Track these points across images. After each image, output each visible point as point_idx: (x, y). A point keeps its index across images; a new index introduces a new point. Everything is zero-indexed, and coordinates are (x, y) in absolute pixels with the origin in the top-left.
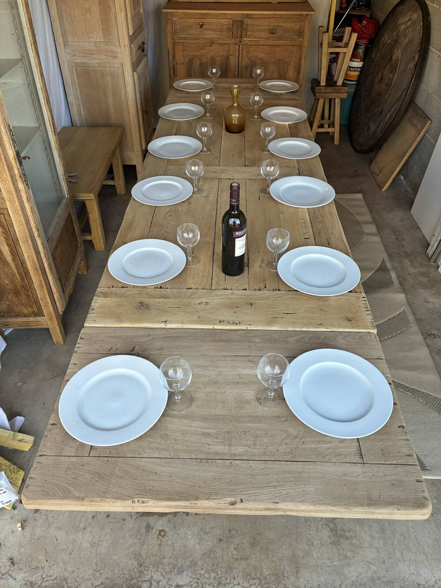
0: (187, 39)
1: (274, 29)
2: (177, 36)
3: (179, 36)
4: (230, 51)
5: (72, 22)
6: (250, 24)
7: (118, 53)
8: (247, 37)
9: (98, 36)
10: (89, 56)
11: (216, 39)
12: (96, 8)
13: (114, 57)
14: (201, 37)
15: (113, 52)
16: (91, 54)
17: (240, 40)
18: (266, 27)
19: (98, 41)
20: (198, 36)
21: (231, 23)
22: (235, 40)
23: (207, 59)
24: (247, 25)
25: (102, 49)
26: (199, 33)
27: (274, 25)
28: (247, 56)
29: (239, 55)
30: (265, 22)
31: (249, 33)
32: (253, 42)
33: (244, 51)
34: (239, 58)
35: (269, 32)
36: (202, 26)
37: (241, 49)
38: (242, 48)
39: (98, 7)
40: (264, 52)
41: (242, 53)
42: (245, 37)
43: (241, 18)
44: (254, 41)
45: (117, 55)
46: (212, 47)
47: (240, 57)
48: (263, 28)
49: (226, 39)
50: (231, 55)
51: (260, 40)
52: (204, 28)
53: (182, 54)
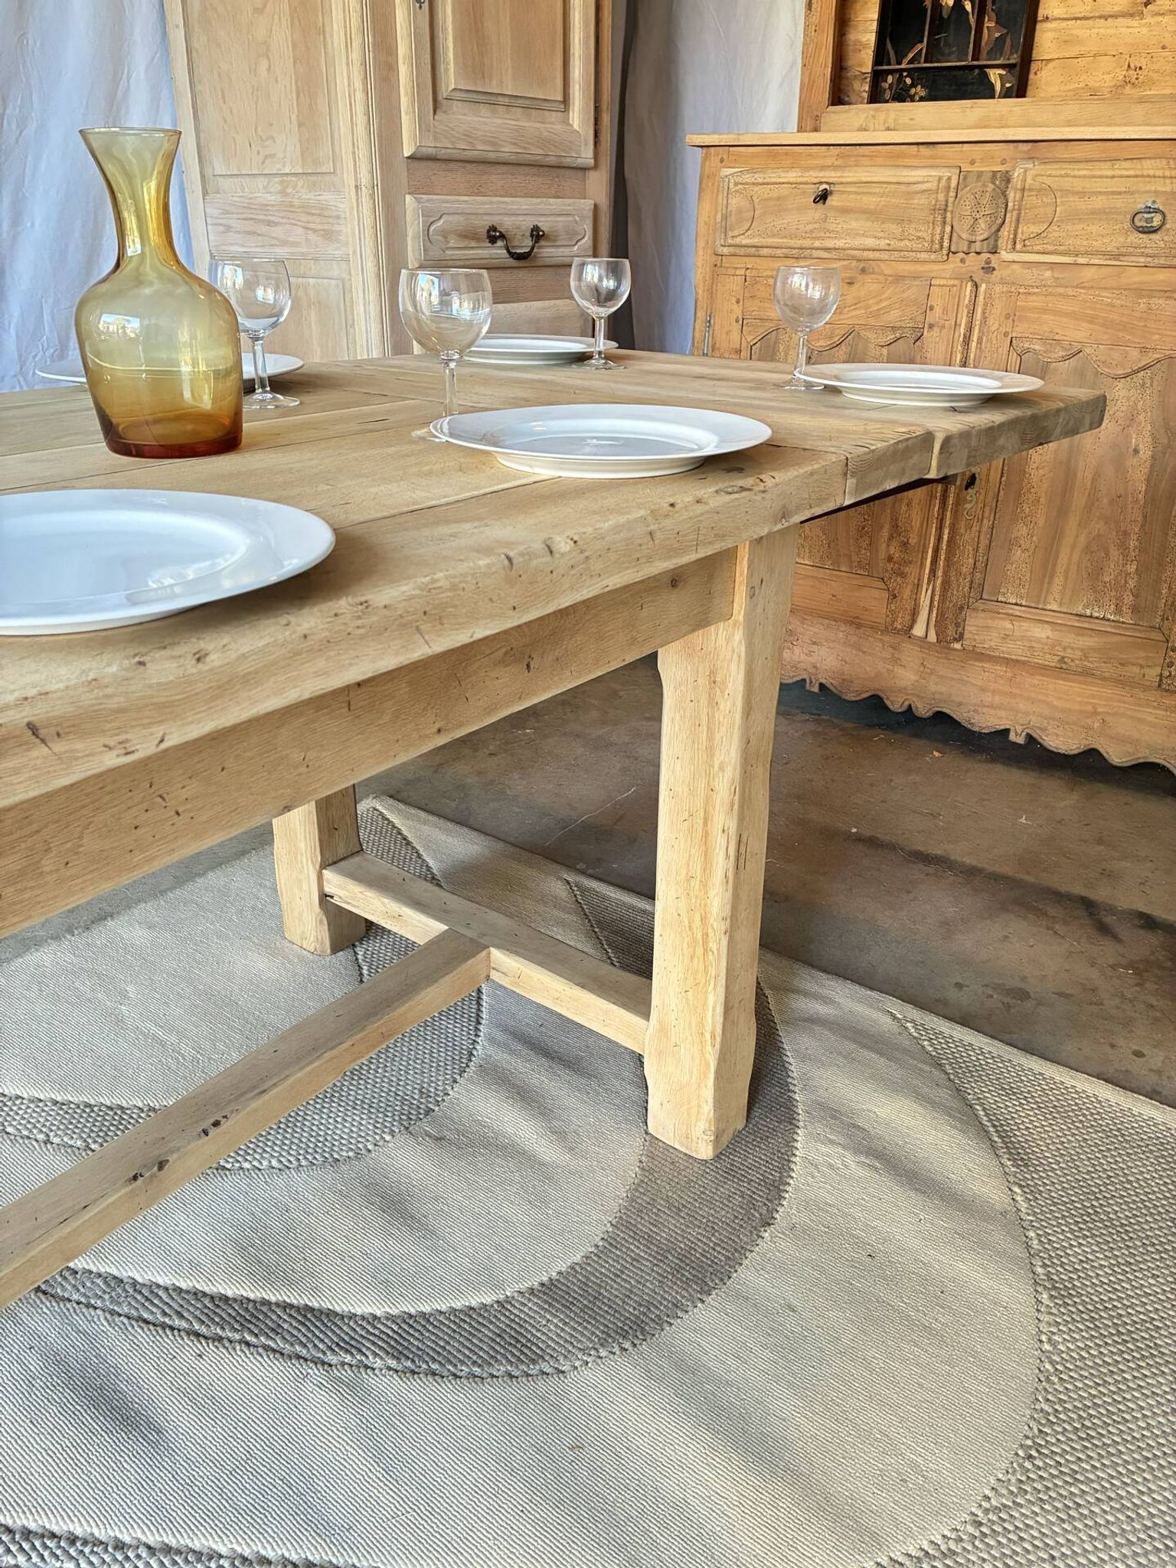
0: (765, 251)
1: (1157, 211)
2: (725, 239)
3: (737, 241)
4: (932, 308)
5: (224, 102)
6: (1037, 185)
7: (338, 217)
8: (1019, 246)
9: (287, 152)
10: (264, 229)
11: (877, 255)
12: (282, 37)
13: (329, 235)
14: (817, 244)
15: (326, 213)
16: (269, 223)
17: (988, 262)
18: (1119, 203)
19: (287, 171)
20: (807, 243)
21: (953, 184)
22: (962, 261)
23: (831, 338)
24: (1023, 190)
25: (296, 202)
26: (810, 227)
27: (1156, 192)
28: (1006, 334)
29: (970, 329)
30: (1113, 177)
31: (1027, 229)
32: (1048, 274)
33: (998, 309)
34: (967, 341)
35: (1127, 225)
36: (823, 197)
37: (981, 298)
38: (989, 296)
39: (288, 33)
40: (1092, 320)
41: (984, 318)
42: (1010, 246)
43: (1004, 162)
44: (1053, 265)
45: (337, 228)
46: (856, 286)
47: (975, 338)
48: (1099, 202)
49: (923, 256)
50: (931, 326)
51: (1081, 260)
52: (833, 208)
53: (737, 311)
